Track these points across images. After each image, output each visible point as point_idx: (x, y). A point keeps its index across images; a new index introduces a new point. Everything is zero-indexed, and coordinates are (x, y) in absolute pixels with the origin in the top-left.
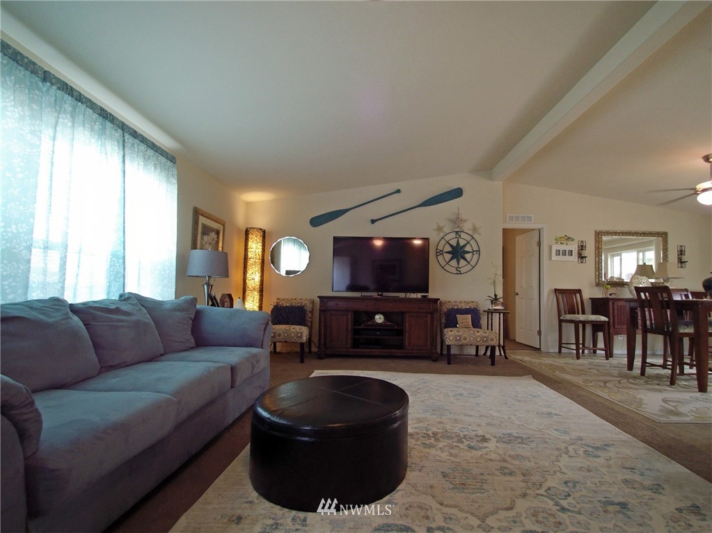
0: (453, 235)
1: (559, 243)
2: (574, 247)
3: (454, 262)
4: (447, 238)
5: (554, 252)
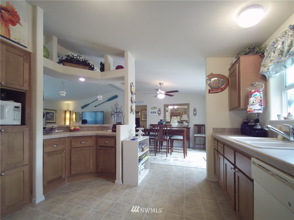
0: (115, 109)
1: (152, 109)
5: (150, 112)
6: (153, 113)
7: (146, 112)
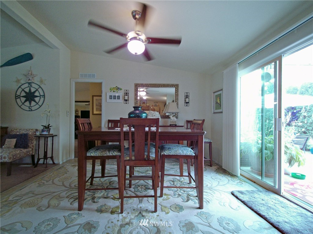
0: (27, 85)
1: (112, 91)
2: (121, 94)
3: (27, 103)
4: (23, 87)
5: (108, 97)
6: (115, 97)
7: (101, 100)
